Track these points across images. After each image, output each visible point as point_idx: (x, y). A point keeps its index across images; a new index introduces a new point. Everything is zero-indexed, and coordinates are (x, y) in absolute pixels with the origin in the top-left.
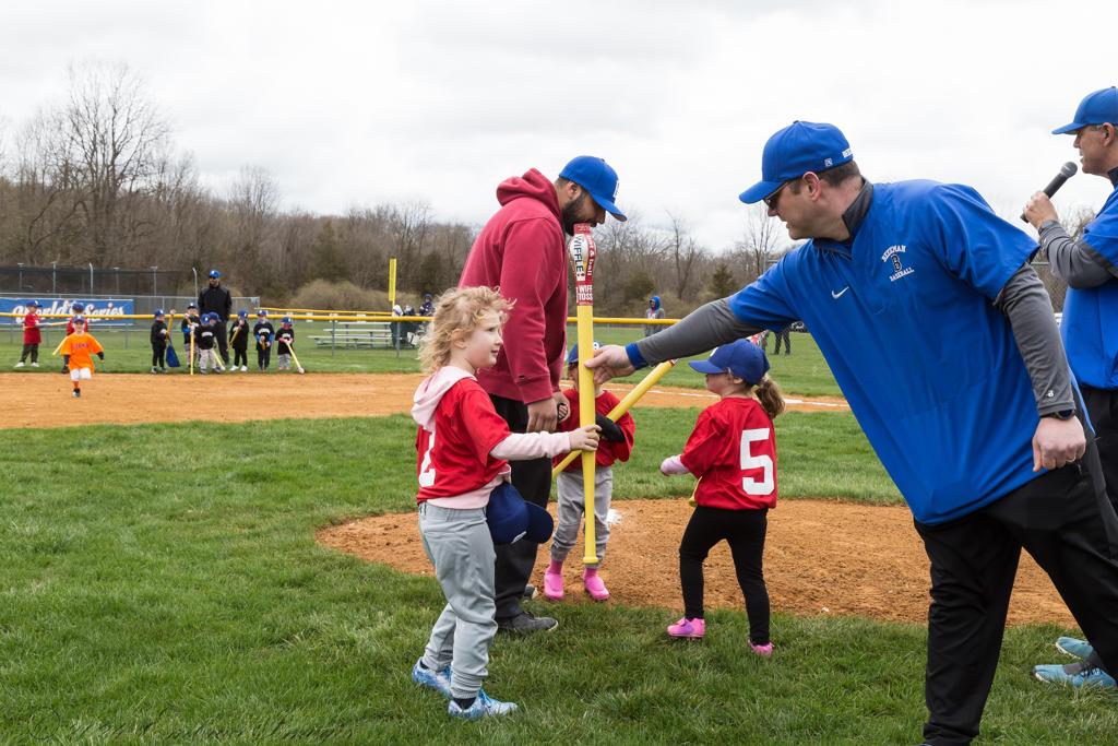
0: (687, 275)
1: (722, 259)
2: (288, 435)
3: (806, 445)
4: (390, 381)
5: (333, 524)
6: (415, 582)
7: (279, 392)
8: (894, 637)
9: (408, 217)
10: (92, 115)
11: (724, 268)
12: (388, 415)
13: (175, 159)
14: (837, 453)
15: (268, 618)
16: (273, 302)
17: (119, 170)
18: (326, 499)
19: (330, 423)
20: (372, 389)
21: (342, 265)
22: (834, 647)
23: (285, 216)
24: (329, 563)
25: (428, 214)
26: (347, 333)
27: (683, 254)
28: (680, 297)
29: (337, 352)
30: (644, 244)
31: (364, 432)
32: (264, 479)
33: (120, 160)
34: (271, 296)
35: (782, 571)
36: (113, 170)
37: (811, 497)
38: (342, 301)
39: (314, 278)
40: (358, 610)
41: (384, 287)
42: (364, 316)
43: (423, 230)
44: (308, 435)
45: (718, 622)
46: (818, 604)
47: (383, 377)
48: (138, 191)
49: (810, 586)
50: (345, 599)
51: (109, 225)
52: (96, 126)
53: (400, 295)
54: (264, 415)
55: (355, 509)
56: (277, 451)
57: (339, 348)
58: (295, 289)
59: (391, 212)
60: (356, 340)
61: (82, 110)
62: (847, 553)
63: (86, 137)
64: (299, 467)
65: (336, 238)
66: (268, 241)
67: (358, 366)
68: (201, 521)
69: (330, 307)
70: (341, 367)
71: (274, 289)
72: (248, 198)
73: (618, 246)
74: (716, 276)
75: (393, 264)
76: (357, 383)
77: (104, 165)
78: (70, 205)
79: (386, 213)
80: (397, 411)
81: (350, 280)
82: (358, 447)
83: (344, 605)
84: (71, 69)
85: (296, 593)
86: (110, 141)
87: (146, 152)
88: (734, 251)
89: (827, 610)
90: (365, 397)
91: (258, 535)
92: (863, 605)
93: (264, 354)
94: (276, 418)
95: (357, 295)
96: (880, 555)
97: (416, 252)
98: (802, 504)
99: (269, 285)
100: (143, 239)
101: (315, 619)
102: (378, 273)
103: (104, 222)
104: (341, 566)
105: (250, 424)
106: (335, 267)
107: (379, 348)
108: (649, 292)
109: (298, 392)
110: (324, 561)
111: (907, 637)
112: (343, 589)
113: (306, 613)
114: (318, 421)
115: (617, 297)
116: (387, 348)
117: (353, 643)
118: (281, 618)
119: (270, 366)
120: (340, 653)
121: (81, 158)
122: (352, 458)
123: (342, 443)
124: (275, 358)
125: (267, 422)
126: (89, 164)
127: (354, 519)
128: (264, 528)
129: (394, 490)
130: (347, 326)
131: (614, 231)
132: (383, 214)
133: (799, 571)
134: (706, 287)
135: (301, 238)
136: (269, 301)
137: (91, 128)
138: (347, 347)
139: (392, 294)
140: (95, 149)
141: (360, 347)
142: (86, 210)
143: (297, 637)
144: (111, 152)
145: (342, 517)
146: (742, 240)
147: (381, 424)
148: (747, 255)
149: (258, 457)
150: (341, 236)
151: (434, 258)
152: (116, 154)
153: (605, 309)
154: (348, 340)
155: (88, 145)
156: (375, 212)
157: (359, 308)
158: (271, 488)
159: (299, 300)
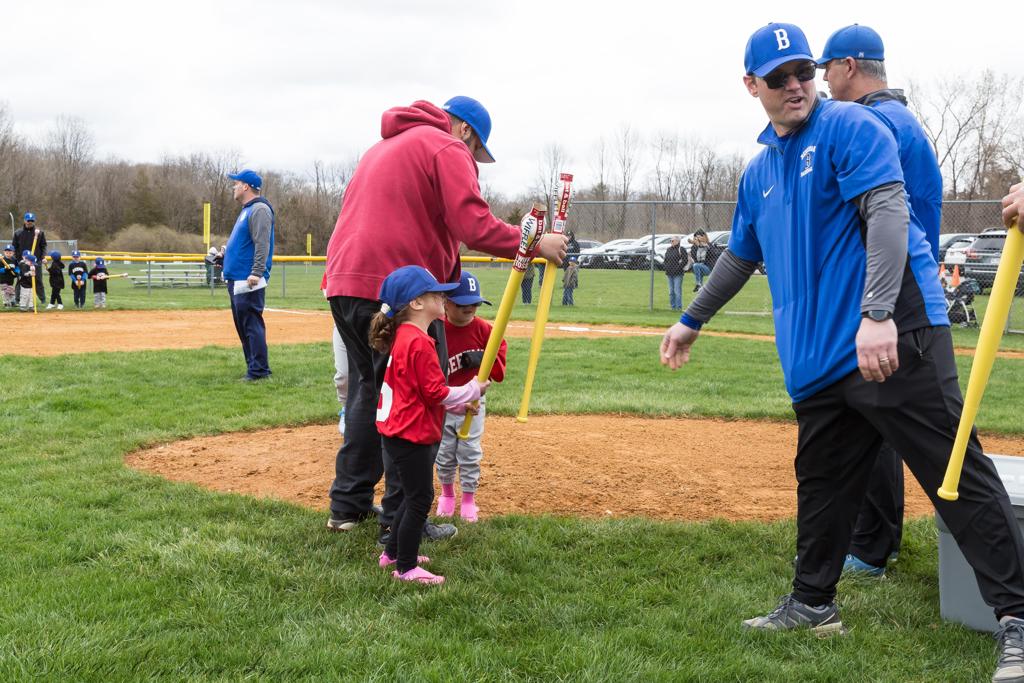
1: (515, 203)
2: (101, 367)
3: (591, 367)
4: (204, 317)
5: (142, 448)
6: (220, 499)
7: (95, 328)
8: (670, 535)
9: (221, 164)
12: (200, 347)
14: (619, 374)
15: (72, 537)
16: (92, 245)
18: (136, 425)
19: (144, 355)
20: (186, 324)
21: (157, 211)
22: (617, 545)
23: (101, 164)
24: (135, 485)
25: (240, 161)
26: (163, 273)
29: (153, 292)
31: (178, 363)
32: (75, 407)
34: (88, 240)
35: (568, 479)
37: (595, 413)
38: (158, 244)
39: (131, 223)
40: (163, 527)
41: (199, 231)
42: (180, 258)
44: (121, 367)
45: (509, 526)
46: (601, 507)
47: (197, 313)
49: (595, 491)
50: (151, 517)
53: (215, 238)
54: (79, 349)
55: (164, 433)
56: (90, 382)
57: (154, 287)
58: (112, 233)
59: (204, 160)
60: (171, 279)
62: (628, 461)
64: (111, 396)
65: (151, 185)
66: (84, 187)
67: (173, 303)
69: (147, 250)
70: (156, 304)
71: (92, 232)
72: (64, 146)
75: (207, 208)
76: (171, 319)
79: (200, 161)
80: (209, 344)
81: (166, 225)
82: (169, 377)
83: (150, 523)
85: (102, 513)
88: (528, 196)
89: (609, 512)
90: (179, 331)
91: (66, 460)
92: (642, 507)
93: (79, 294)
94: (90, 351)
95: (173, 239)
96: (658, 462)
98: (588, 419)
99: (86, 230)
101: (119, 537)
102: (194, 218)
104: (148, 486)
105: (64, 358)
106: (151, 213)
107: (195, 287)
109: (114, 328)
110: (131, 482)
111: (682, 534)
112: (148, 508)
113: (112, 531)
114: (131, 353)
116: (202, 287)
117: (157, 558)
118: (85, 537)
119: (86, 304)
120: (144, 569)
122: (163, 386)
123: (155, 373)
124: (91, 297)
125: (81, 355)
127: (163, 443)
128: (73, 454)
129: (204, 415)
130: (163, 267)
132: (197, 162)
133: (585, 478)
135: (116, 184)
136: (86, 245)
138: (163, 287)
139: (207, 237)
141: (176, 286)
143: (101, 555)
145: (151, 441)
146: (534, 186)
147: (194, 356)
149: (70, 388)
150: (156, 182)
154: (164, 280)
156: (189, 160)
157: (176, 251)
158: (83, 416)
159: (116, 243)
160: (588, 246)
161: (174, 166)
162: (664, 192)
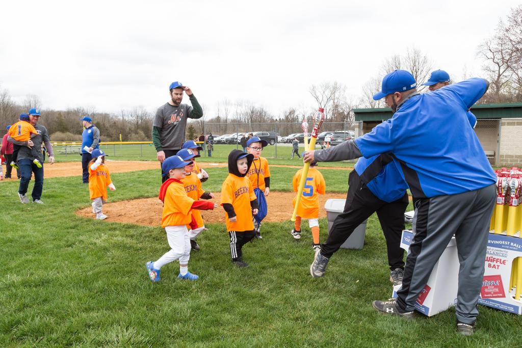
1: (190, 123)
2: (57, 182)
5: (80, 209)
11: (192, 126)
15: (66, 239)
19: (71, 178)
21: (66, 127)
23: (44, 111)
24: (82, 221)
26: (71, 149)
29: (68, 156)
32: (53, 197)
38: (67, 138)
39: (56, 131)
42: (75, 143)
44: (64, 182)
55: (87, 204)
56: (55, 188)
57: (68, 154)
59: (82, 109)
60: (74, 151)
64: (64, 192)
67: (76, 159)
68: (34, 212)
72: (30, 104)
76: (77, 165)
83: (90, 233)
85: (73, 230)
91: (55, 214)
101: (81, 238)
104: (86, 221)
109: (56, 169)
110: (80, 220)
113: (78, 236)
114: (67, 177)
117: (95, 243)
118: (69, 238)
120: (92, 247)
123: (77, 184)
125: (49, 179)
127: (87, 207)
128: (57, 212)
132: (79, 110)
138: (71, 154)
141: (75, 153)
143: (76, 243)
145: (83, 207)
149: (49, 190)
154: (71, 151)
158: (56, 199)
160: (216, 137)
161: (71, 112)
162: (239, 119)
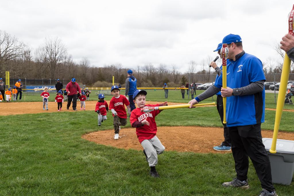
0: (176, 78)
1: (184, 75)
9: (117, 67)
10: (51, 47)
11: (184, 77)
13: (68, 56)
17: (56, 59)
23: (91, 68)
25: (121, 66)
27: (175, 73)
28: (175, 83)
30: (167, 72)
33: (57, 57)
34: (88, 85)
36: (55, 59)
38: (103, 85)
39: (98, 81)
41: (112, 82)
42: (108, 88)
43: (120, 70)
48: (61, 63)
51: (54, 70)
52: (51, 50)
53: (115, 84)
61: (48, 46)
63: (49, 52)
65: (102, 72)
66: (88, 73)
71: (89, 83)
72: (83, 64)
73: (162, 72)
74: (182, 78)
75: (113, 77)
77: (53, 58)
78: (46, 66)
79: (113, 66)
81: (105, 81)
84: (46, 38)
86: (54, 53)
87: (62, 55)
88: (186, 73)
95: (107, 84)
97: (119, 75)
99: (88, 82)
100: (62, 73)
102: (110, 79)
103: (53, 70)
106: (102, 78)
108: (168, 82)
115: (161, 83)
121: (48, 57)
126: (50, 58)
130: (105, 91)
131: (161, 69)
134: (180, 81)
135: (94, 72)
137: (50, 50)
139: (113, 84)
140: (51, 55)
142: (50, 67)
144: (55, 55)
146: (188, 70)
148: (188, 74)
150: (103, 72)
151: (123, 76)
152: (56, 55)
153: (159, 86)
155: (50, 54)
156: (110, 66)
157: (107, 87)
159: (94, 85)
161: (107, 68)
